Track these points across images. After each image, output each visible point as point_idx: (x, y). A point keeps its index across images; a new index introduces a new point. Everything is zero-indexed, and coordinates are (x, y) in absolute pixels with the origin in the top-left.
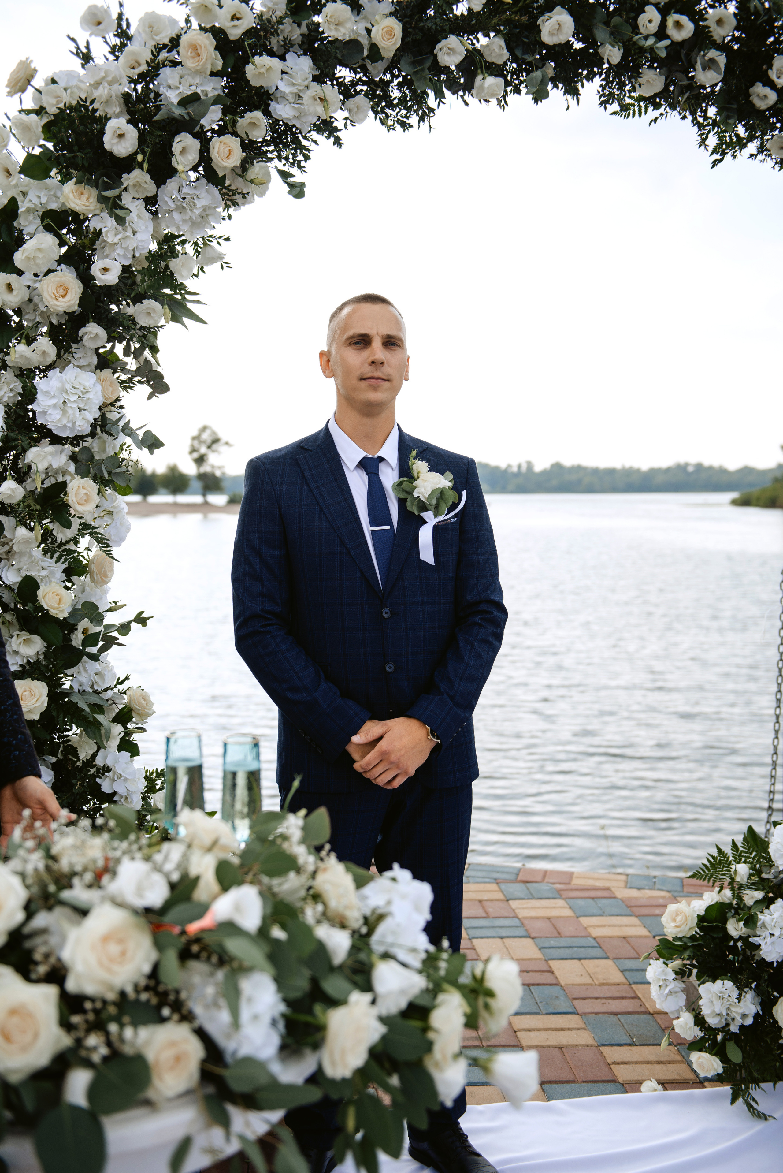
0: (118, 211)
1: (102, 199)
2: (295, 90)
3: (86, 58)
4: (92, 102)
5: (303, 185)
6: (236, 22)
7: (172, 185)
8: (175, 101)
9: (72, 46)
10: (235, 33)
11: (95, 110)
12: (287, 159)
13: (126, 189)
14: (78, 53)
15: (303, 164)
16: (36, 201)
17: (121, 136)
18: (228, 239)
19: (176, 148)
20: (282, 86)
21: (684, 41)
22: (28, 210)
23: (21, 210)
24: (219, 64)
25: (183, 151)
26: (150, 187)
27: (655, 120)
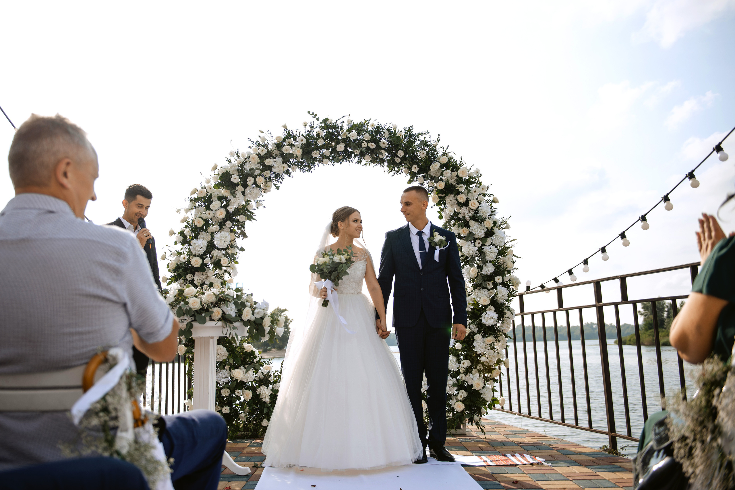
0: (234, 195)
1: (231, 193)
2: (278, 165)
3: (230, 161)
4: (229, 171)
5: (279, 187)
6: (263, 152)
7: (248, 189)
8: (248, 170)
9: (227, 159)
10: (262, 154)
11: (230, 173)
12: (277, 181)
13: (237, 190)
14: (228, 161)
15: (281, 182)
16: (216, 194)
17: (235, 178)
18: (264, 201)
19: (248, 180)
20: (274, 165)
21: (374, 148)
22: (215, 196)
23: (213, 196)
24: (259, 161)
25: (250, 180)
26: (243, 190)
27: (375, 166)
